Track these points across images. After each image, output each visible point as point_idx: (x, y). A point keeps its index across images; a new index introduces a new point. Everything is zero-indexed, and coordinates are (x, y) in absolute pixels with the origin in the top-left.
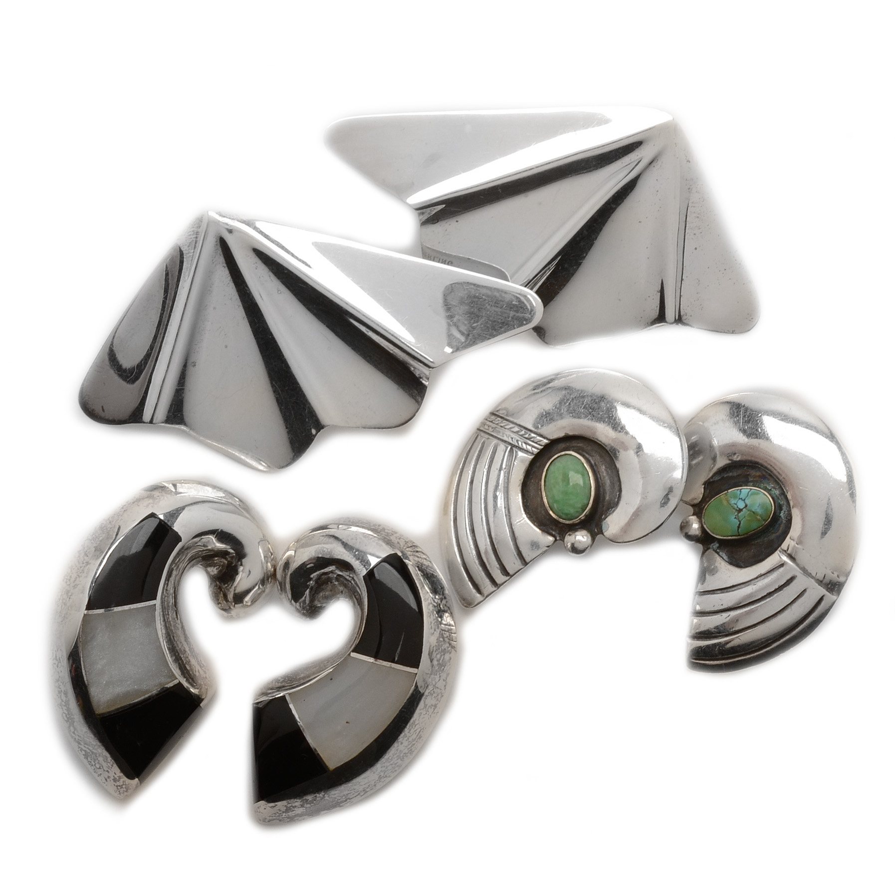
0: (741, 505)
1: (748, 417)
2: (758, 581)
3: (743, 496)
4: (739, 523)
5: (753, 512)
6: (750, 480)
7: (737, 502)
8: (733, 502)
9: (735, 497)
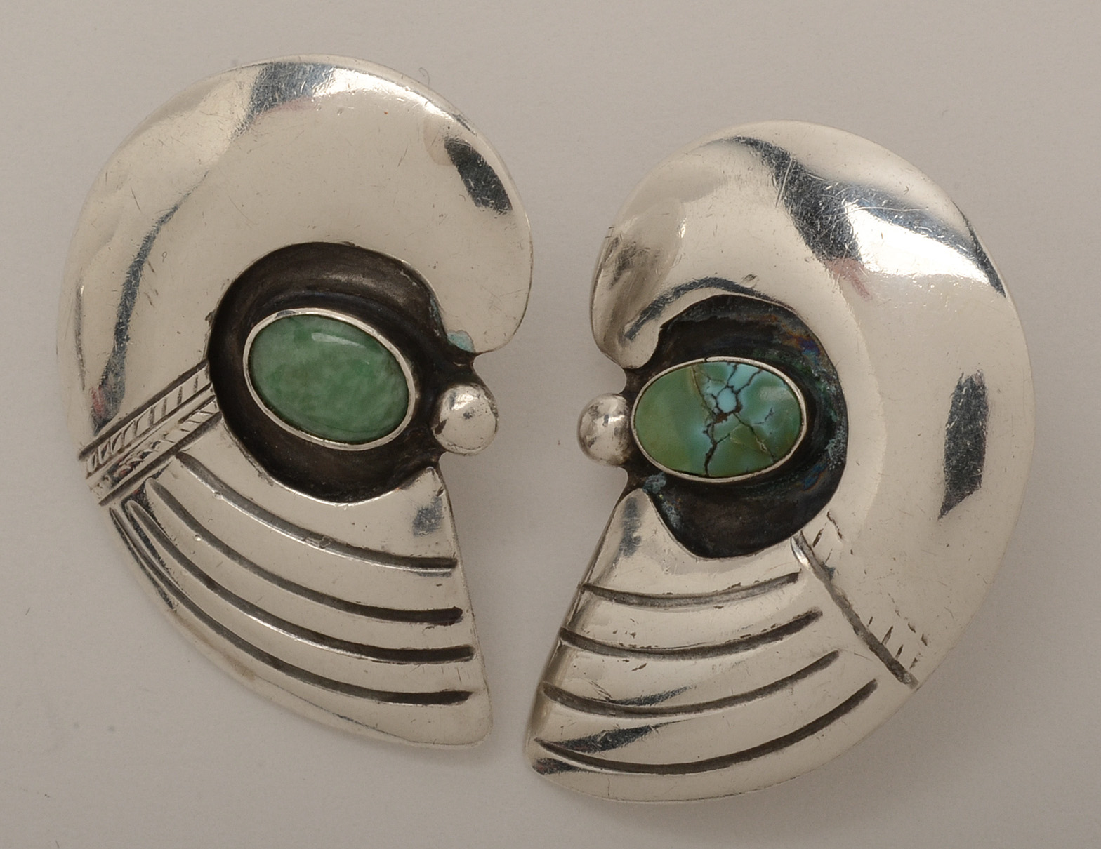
0: (727, 403)
1: (801, 185)
2: (728, 601)
3: (737, 382)
4: (711, 446)
5: (752, 429)
6: (774, 342)
7: (719, 394)
8: (709, 391)
9: (719, 378)
